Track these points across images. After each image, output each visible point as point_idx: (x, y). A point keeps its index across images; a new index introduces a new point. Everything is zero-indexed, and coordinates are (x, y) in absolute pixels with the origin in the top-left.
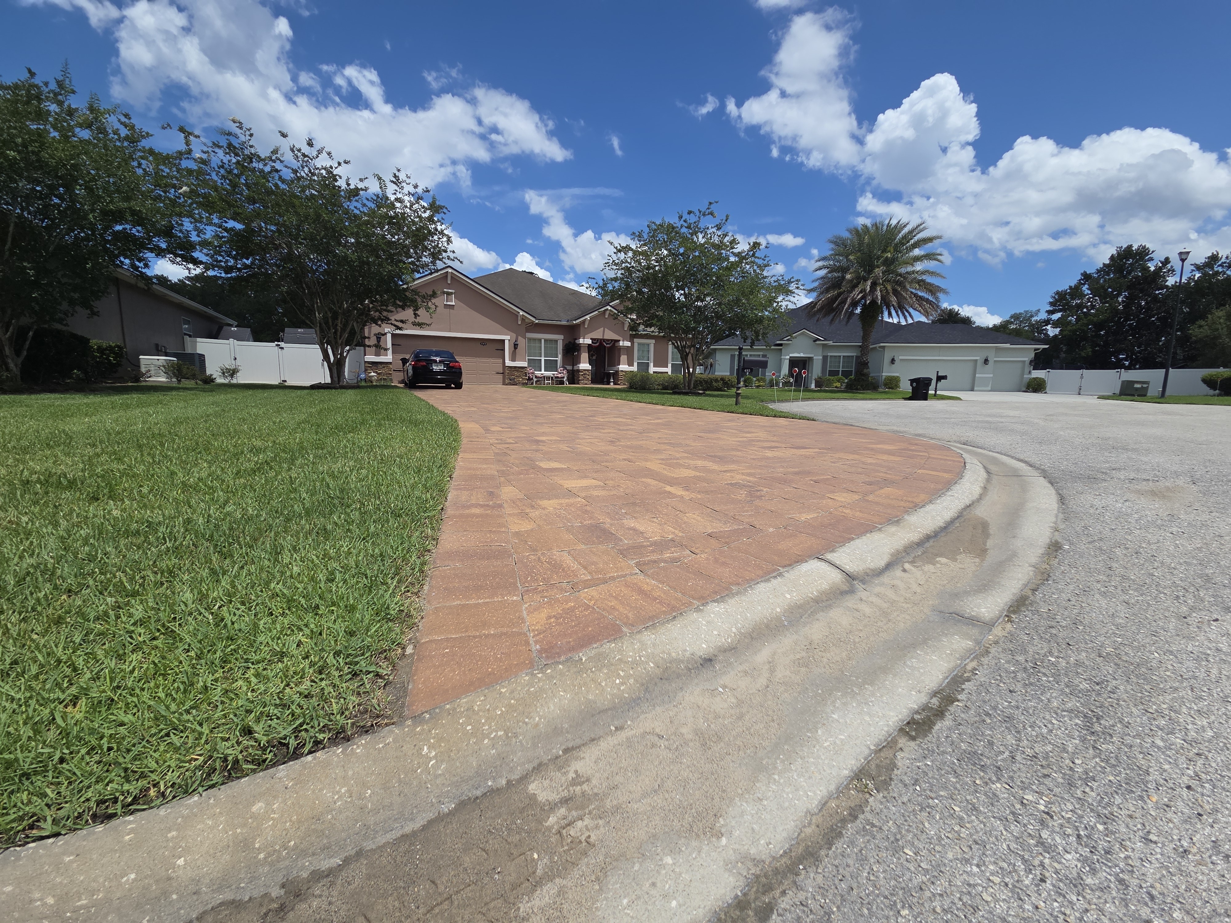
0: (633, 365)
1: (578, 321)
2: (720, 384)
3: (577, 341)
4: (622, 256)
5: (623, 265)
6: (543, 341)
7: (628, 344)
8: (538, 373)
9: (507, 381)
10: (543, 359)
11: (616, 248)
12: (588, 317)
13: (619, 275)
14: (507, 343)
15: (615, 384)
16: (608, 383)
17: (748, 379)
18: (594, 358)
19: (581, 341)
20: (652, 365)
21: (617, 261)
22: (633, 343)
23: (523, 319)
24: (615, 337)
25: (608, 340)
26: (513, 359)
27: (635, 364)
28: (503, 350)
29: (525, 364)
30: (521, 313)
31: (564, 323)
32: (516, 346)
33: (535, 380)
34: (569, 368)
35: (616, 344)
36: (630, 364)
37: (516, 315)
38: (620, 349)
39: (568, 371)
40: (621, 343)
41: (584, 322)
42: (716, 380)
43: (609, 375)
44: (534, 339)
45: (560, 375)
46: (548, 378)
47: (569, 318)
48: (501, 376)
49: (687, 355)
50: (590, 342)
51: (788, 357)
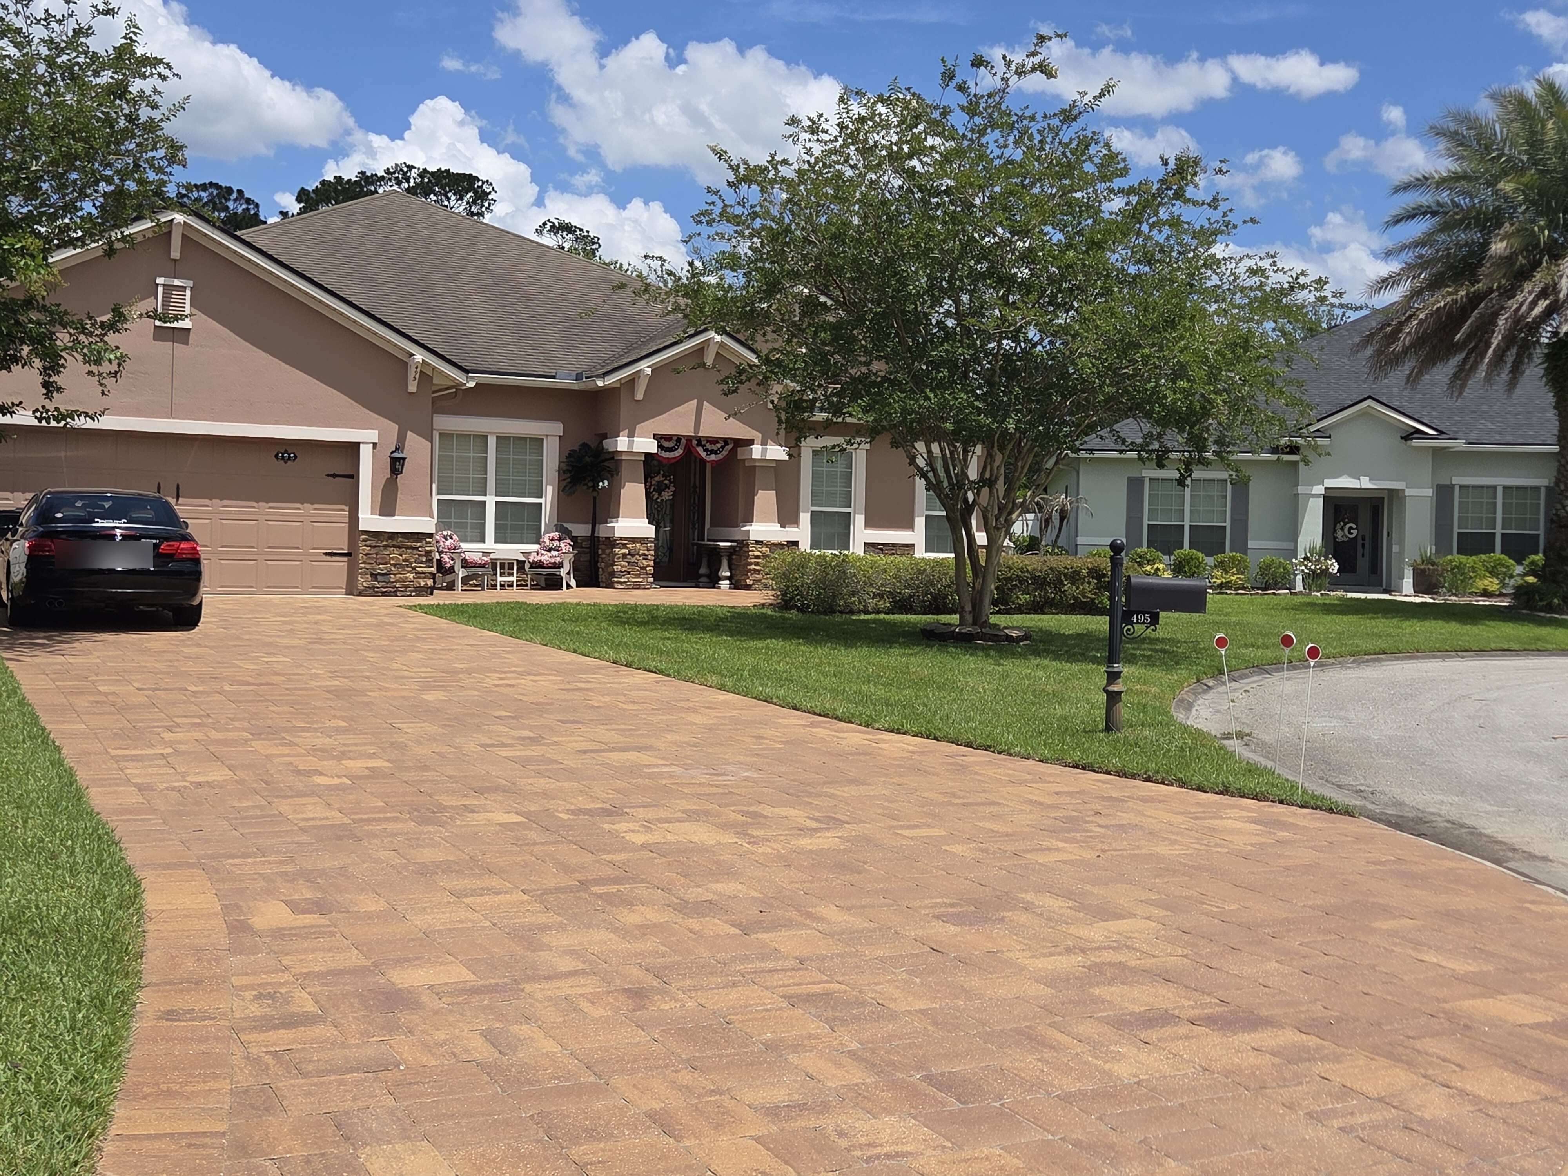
0: (795, 522)
1: (611, 380)
2: (1088, 587)
3: (607, 444)
4: (752, 193)
5: (758, 223)
6: (492, 442)
7: (777, 452)
8: (471, 550)
9: (363, 582)
10: (491, 501)
11: (735, 169)
12: (645, 367)
13: (744, 248)
14: (366, 455)
15: (737, 584)
16: (713, 582)
17: (1189, 560)
18: (667, 495)
19: (622, 443)
20: (859, 520)
21: (738, 210)
22: (794, 455)
23: (425, 376)
24: (735, 429)
25: (714, 441)
26: (387, 508)
27: (805, 518)
28: (353, 477)
29: (425, 524)
30: (419, 356)
31: (565, 382)
32: (396, 465)
33: (461, 573)
34: (581, 530)
35: (741, 453)
36: (787, 517)
37: (402, 364)
38: (752, 469)
39: (576, 542)
40: (756, 451)
41: (632, 381)
42: (1075, 577)
43: (714, 556)
44: (464, 437)
45: (546, 558)
46: (507, 566)
47: (583, 365)
48: (342, 564)
49: (968, 509)
50: (652, 447)
51: (1319, 489)
